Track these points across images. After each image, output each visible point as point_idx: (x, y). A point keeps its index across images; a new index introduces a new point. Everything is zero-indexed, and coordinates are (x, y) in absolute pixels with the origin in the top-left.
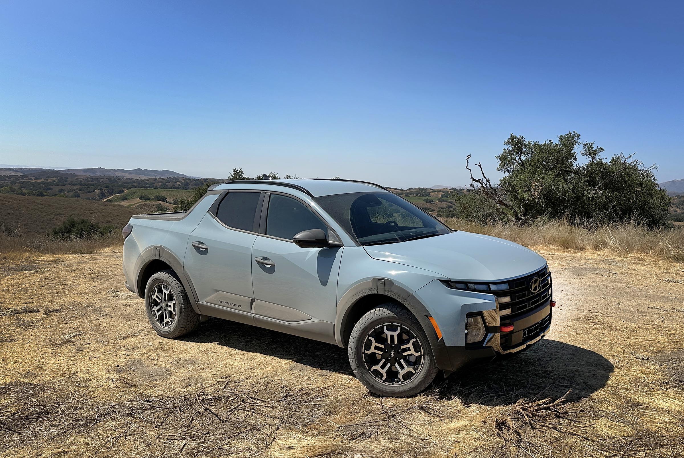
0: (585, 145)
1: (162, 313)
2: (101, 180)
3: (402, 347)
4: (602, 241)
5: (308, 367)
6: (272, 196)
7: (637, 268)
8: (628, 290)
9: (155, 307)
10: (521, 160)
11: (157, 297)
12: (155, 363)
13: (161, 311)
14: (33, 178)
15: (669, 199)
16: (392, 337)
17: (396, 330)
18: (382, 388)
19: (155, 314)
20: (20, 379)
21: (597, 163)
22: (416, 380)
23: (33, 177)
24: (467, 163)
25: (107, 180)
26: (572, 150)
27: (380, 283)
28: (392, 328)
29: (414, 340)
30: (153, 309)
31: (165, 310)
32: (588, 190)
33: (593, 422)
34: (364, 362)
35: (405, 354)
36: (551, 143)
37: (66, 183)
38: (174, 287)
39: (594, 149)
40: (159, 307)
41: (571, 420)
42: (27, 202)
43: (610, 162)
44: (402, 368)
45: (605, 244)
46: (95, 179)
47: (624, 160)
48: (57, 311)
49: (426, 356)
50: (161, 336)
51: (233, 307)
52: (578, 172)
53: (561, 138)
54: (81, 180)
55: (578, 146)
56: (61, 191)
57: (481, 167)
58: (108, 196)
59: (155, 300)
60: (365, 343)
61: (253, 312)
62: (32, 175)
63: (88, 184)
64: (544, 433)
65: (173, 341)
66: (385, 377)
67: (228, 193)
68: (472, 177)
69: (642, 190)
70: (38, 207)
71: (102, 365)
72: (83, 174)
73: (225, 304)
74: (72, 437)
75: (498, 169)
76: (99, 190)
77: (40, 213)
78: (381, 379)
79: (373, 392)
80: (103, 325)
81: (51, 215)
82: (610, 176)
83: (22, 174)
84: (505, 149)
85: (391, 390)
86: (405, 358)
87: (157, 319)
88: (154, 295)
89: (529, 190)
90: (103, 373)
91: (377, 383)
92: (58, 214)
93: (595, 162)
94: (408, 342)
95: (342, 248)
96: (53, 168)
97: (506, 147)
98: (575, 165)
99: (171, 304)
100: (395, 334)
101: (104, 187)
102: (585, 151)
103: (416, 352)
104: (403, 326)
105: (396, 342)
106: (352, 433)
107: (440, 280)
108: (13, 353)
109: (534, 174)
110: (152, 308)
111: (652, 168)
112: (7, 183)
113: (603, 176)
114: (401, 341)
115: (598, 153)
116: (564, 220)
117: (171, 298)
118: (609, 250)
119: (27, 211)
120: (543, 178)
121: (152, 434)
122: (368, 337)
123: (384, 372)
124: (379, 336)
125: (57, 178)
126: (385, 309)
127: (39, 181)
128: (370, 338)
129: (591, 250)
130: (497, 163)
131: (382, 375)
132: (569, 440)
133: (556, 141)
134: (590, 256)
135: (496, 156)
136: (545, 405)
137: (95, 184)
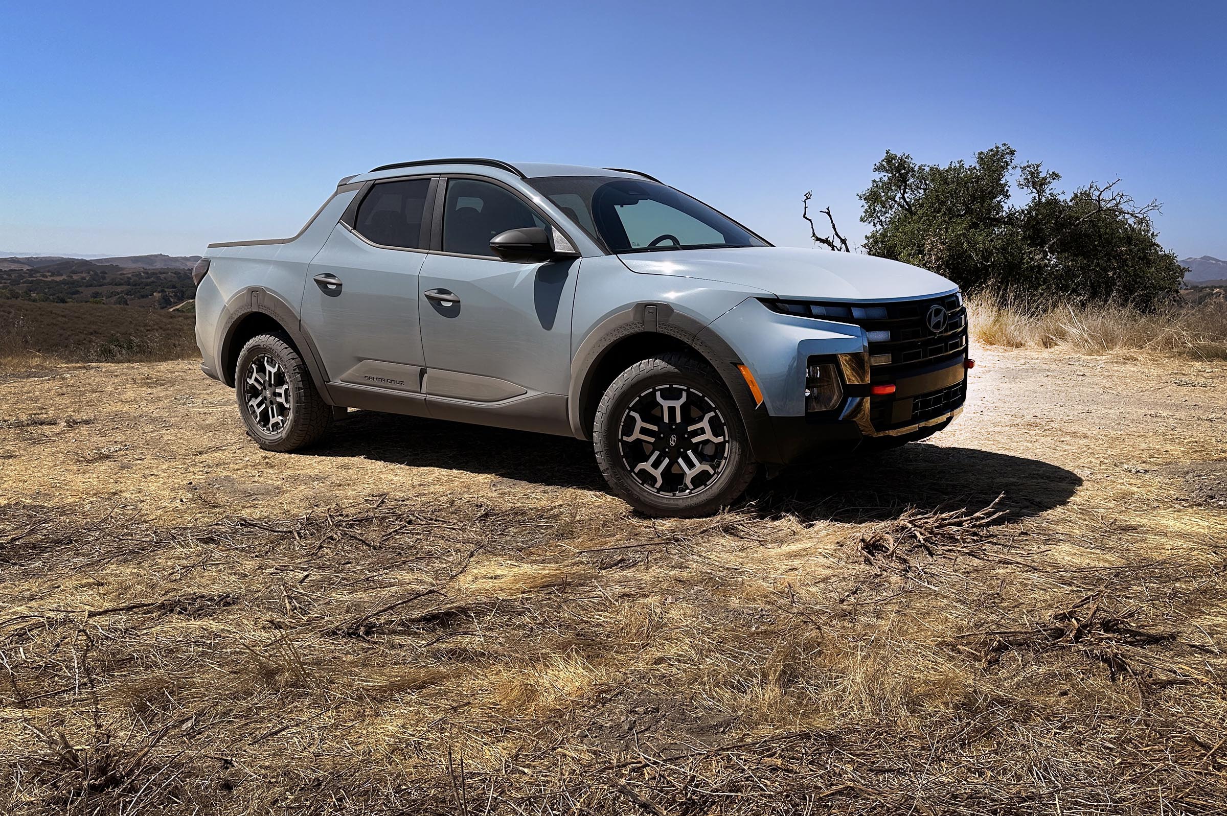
0: (1024, 169)
1: (266, 409)
2: (162, 276)
3: (690, 429)
4: (1057, 330)
5: (523, 483)
6: (451, 183)
7: (1123, 368)
8: (1106, 397)
9: (253, 399)
10: (905, 200)
11: (256, 380)
12: (256, 479)
13: (264, 406)
14: (48, 274)
15: (1181, 271)
16: (672, 410)
17: (678, 398)
18: (656, 502)
19: (254, 412)
20: (24, 500)
21: (1048, 202)
22: (716, 484)
23: (48, 272)
24: (805, 208)
25: (173, 275)
26: (1000, 180)
27: (649, 312)
28: (670, 394)
29: (712, 414)
30: (250, 404)
31: (272, 403)
32: (1030, 253)
33: (1044, 548)
34: (623, 457)
35: (695, 440)
36: (962, 166)
37: (105, 281)
38: (286, 358)
39: (1042, 175)
40: (260, 398)
41: (1003, 545)
42: (39, 313)
43: (1071, 201)
44: (691, 465)
45: (1062, 335)
46: (154, 274)
47: (1097, 193)
48: (87, 422)
49: (734, 443)
50: (266, 450)
51: (389, 385)
52: (1011, 220)
53: (981, 159)
54: (130, 276)
55: (1011, 171)
56: (96, 295)
57: (830, 216)
58: (176, 304)
59: (253, 386)
60: (622, 424)
61: (423, 390)
62: (47, 269)
63: (142, 283)
64: (953, 561)
65: (287, 455)
66: (660, 482)
67: (374, 185)
68: (814, 234)
69: (1131, 250)
70: (58, 321)
71: (164, 483)
72: (133, 265)
73: (376, 382)
74: (113, 567)
75: (862, 220)
76: (159, 292)
77: (61, 332)
78: (653, 487)
79: (639, 510)
80: (166, 438)
81: (81, 335)
82: (1071, 224)
83: (29, 268)
84: (874, 181)
85: (672, 504)
86: (695, 448)
87: (258, 420)
88: (251, 378)
89: (921, 252)
90: (166, 493)
91: (645, 494)
92: (92, 334)
93: (1043, 200)
94: (701, 419)
95: (577, 262)
96: (82, 255)
97: (877, 176)
98: (1006, 206)
99: (281, 390)
100: (678, 404)
101: (167, 288)
102: (1025, 179)
103: (716, 435)
104: (691, 390)
105: (678, 420)
106: (603, 560)
107: (758, 299)
108: (12, 471)
109: (930, 225)
110: (249, 401)
111: (1150, 208)
112: (5, 283)
113: (1059, 226)
114: (688, 419)
115: (1049, 182)
116: (986, 293)
117: (280, 379)
118: (1071, 345)
119: (40, 327)
120: (947, 229)
121: (250, 565)
122: (629, 412)
123: (657, 473)
124: (649, 409)
125: (89, 273)
126: (657, 361)
127: (58, 279)
128: (632, 414)
129: (1036, 346)
130: (860, 207)
131: (654, 480)
132: (1001, 571)
133: (971, 162)
134: (1035, 355)
135: (858, 195)
136: (954, 518)
137: (153, 282)
